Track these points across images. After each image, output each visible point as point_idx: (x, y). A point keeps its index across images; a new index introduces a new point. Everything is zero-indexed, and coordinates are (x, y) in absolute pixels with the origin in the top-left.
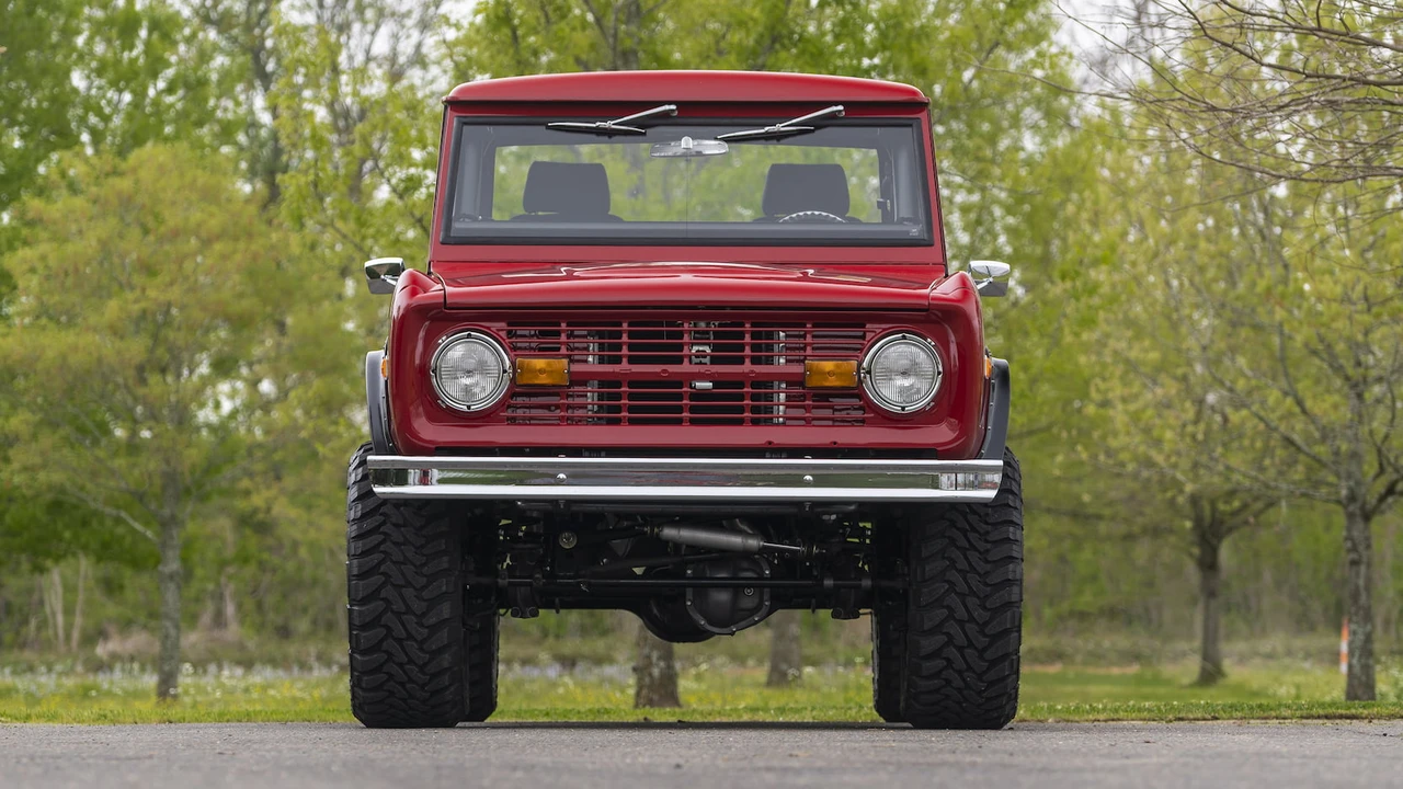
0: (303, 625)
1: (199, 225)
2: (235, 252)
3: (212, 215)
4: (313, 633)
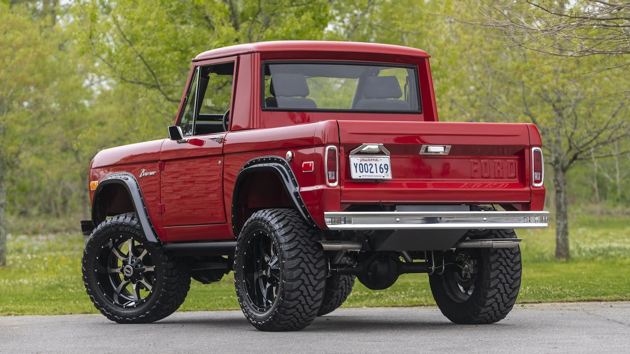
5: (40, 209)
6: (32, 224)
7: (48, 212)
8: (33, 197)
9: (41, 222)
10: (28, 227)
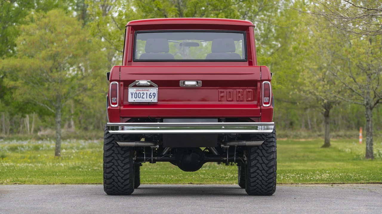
0: (91, 127)
1: (66, 31)
2: (75, 38)
3: (69, 28)
4: (94, 129)
5: (94, 126)
6: (89, 134)
7: (98, 128)
8: (91, 120)
9: (94, 133)
10: (87, 136)
